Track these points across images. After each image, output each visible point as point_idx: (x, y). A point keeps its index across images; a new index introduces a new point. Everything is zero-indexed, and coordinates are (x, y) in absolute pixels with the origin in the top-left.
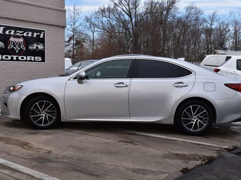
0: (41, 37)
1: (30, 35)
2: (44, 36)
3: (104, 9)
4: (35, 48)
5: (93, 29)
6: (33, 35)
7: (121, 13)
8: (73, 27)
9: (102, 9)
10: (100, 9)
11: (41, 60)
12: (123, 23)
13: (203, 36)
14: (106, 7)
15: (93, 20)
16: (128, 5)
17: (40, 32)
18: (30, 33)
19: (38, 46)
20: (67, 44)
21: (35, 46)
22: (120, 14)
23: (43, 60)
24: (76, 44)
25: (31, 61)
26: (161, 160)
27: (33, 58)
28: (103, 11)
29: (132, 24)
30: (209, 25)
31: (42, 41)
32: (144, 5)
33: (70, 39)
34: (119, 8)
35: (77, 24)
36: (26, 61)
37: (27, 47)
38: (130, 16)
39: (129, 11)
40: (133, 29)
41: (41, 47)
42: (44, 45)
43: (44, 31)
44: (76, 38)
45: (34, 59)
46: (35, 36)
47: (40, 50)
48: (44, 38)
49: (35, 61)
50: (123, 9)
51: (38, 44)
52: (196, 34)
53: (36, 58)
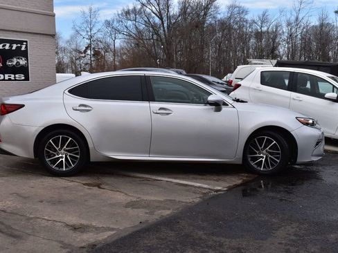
0: (23, 48)
1: (7, 47)
2: (26, 47)
3: (129, 10)
4: (14, 63)
5: (113, 36)
6: (11, 46)
7: (150, 14)
8: (89, 34)
9: (126, 10)
10: (123, 10)
11: (23, 78)
12: (152, 27)
13: (253, 41)
14: (131, 7)
15: (116, 24)
16: (158, 5)
17: (21, 42)
18: (8, 45)
19: (18, 60)
20: (83, 55)
21: (15, 61)
22: (148, 16)
23: (27, 79)
24: (94, 55)
25: (10, 80)
26: (120, 211)
27: (13, 76)
28: (128, 13)
29: (164, 28)
30: (258, 28)
31: (25, 54)
32: (178, 5)
33: (87, 48)
34: (147, 9)
35: (94, 31)
36: (4, 80)
37: (4, 63)
38: (161, 19)
39: (160, 12)
40: (165, 35)
41: (22, 62)
42: (27, 60)
43: (26, 42)
44: (94, 48)
45: (15, 77)
46: (14, 48)
47: (22, 66)
48: (26, 51)
49: (15, 80)
50: (152, 10)
51: (18, 58)
52: (243, 38)
53: (17, 76)
